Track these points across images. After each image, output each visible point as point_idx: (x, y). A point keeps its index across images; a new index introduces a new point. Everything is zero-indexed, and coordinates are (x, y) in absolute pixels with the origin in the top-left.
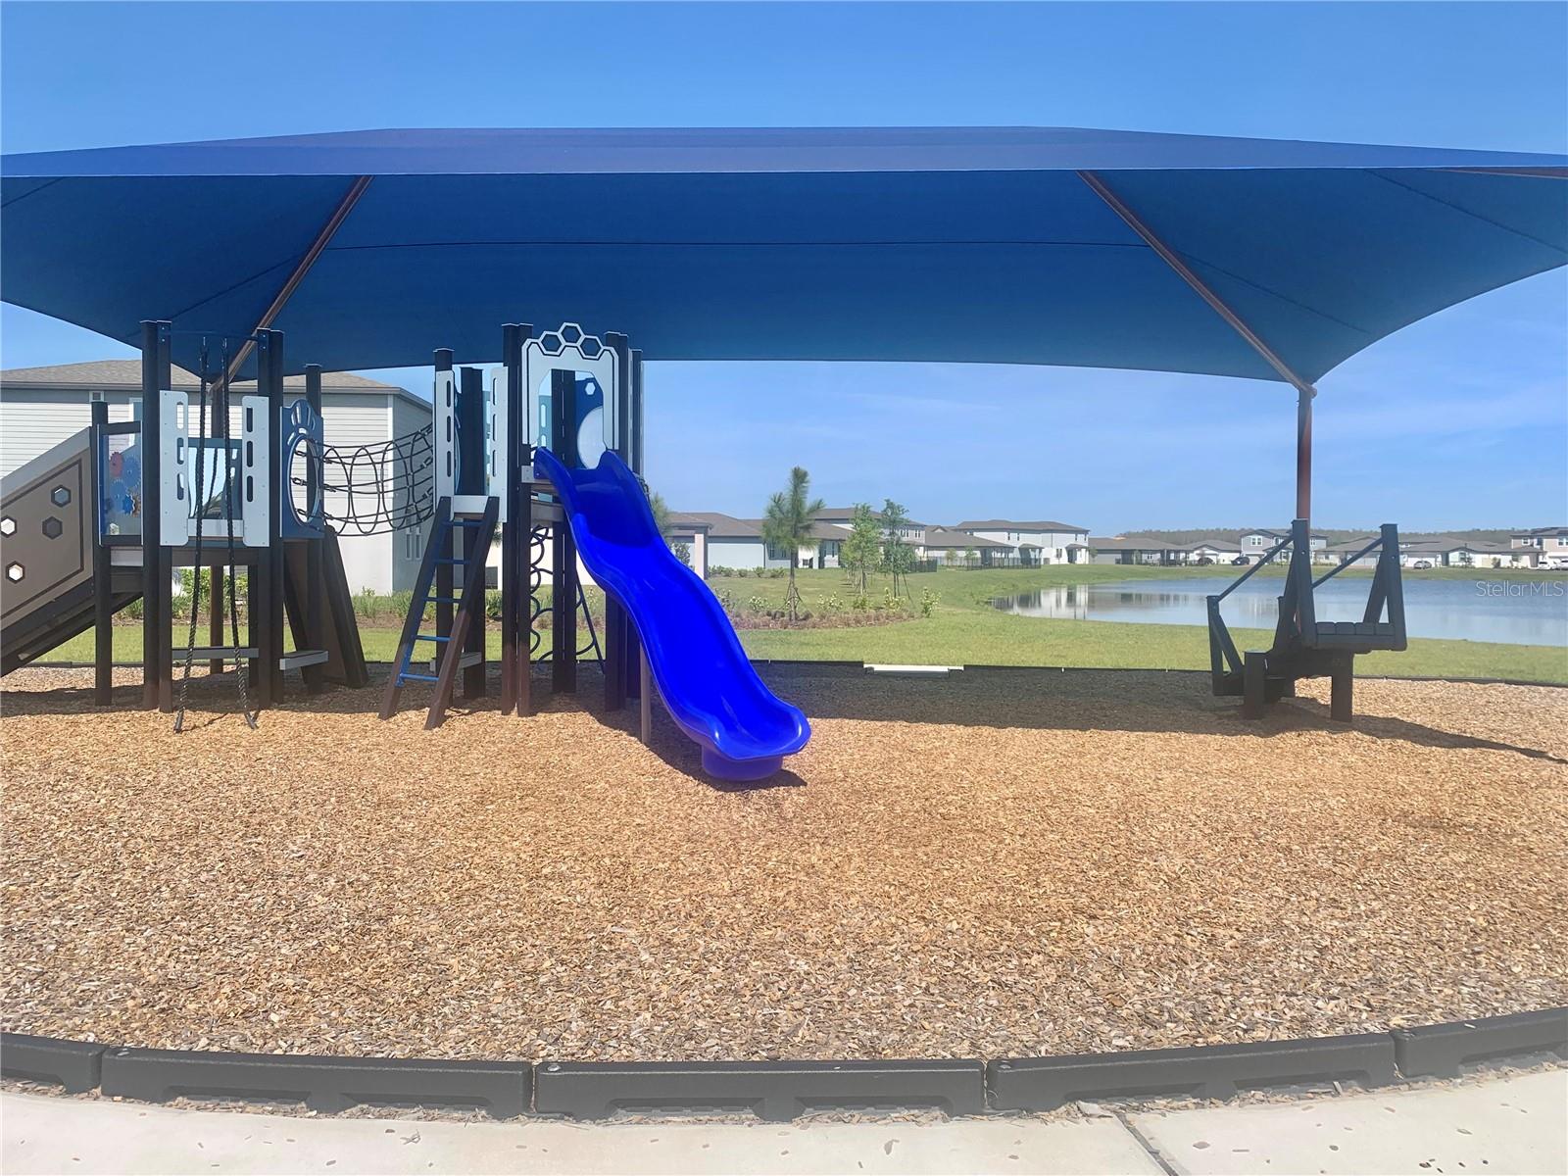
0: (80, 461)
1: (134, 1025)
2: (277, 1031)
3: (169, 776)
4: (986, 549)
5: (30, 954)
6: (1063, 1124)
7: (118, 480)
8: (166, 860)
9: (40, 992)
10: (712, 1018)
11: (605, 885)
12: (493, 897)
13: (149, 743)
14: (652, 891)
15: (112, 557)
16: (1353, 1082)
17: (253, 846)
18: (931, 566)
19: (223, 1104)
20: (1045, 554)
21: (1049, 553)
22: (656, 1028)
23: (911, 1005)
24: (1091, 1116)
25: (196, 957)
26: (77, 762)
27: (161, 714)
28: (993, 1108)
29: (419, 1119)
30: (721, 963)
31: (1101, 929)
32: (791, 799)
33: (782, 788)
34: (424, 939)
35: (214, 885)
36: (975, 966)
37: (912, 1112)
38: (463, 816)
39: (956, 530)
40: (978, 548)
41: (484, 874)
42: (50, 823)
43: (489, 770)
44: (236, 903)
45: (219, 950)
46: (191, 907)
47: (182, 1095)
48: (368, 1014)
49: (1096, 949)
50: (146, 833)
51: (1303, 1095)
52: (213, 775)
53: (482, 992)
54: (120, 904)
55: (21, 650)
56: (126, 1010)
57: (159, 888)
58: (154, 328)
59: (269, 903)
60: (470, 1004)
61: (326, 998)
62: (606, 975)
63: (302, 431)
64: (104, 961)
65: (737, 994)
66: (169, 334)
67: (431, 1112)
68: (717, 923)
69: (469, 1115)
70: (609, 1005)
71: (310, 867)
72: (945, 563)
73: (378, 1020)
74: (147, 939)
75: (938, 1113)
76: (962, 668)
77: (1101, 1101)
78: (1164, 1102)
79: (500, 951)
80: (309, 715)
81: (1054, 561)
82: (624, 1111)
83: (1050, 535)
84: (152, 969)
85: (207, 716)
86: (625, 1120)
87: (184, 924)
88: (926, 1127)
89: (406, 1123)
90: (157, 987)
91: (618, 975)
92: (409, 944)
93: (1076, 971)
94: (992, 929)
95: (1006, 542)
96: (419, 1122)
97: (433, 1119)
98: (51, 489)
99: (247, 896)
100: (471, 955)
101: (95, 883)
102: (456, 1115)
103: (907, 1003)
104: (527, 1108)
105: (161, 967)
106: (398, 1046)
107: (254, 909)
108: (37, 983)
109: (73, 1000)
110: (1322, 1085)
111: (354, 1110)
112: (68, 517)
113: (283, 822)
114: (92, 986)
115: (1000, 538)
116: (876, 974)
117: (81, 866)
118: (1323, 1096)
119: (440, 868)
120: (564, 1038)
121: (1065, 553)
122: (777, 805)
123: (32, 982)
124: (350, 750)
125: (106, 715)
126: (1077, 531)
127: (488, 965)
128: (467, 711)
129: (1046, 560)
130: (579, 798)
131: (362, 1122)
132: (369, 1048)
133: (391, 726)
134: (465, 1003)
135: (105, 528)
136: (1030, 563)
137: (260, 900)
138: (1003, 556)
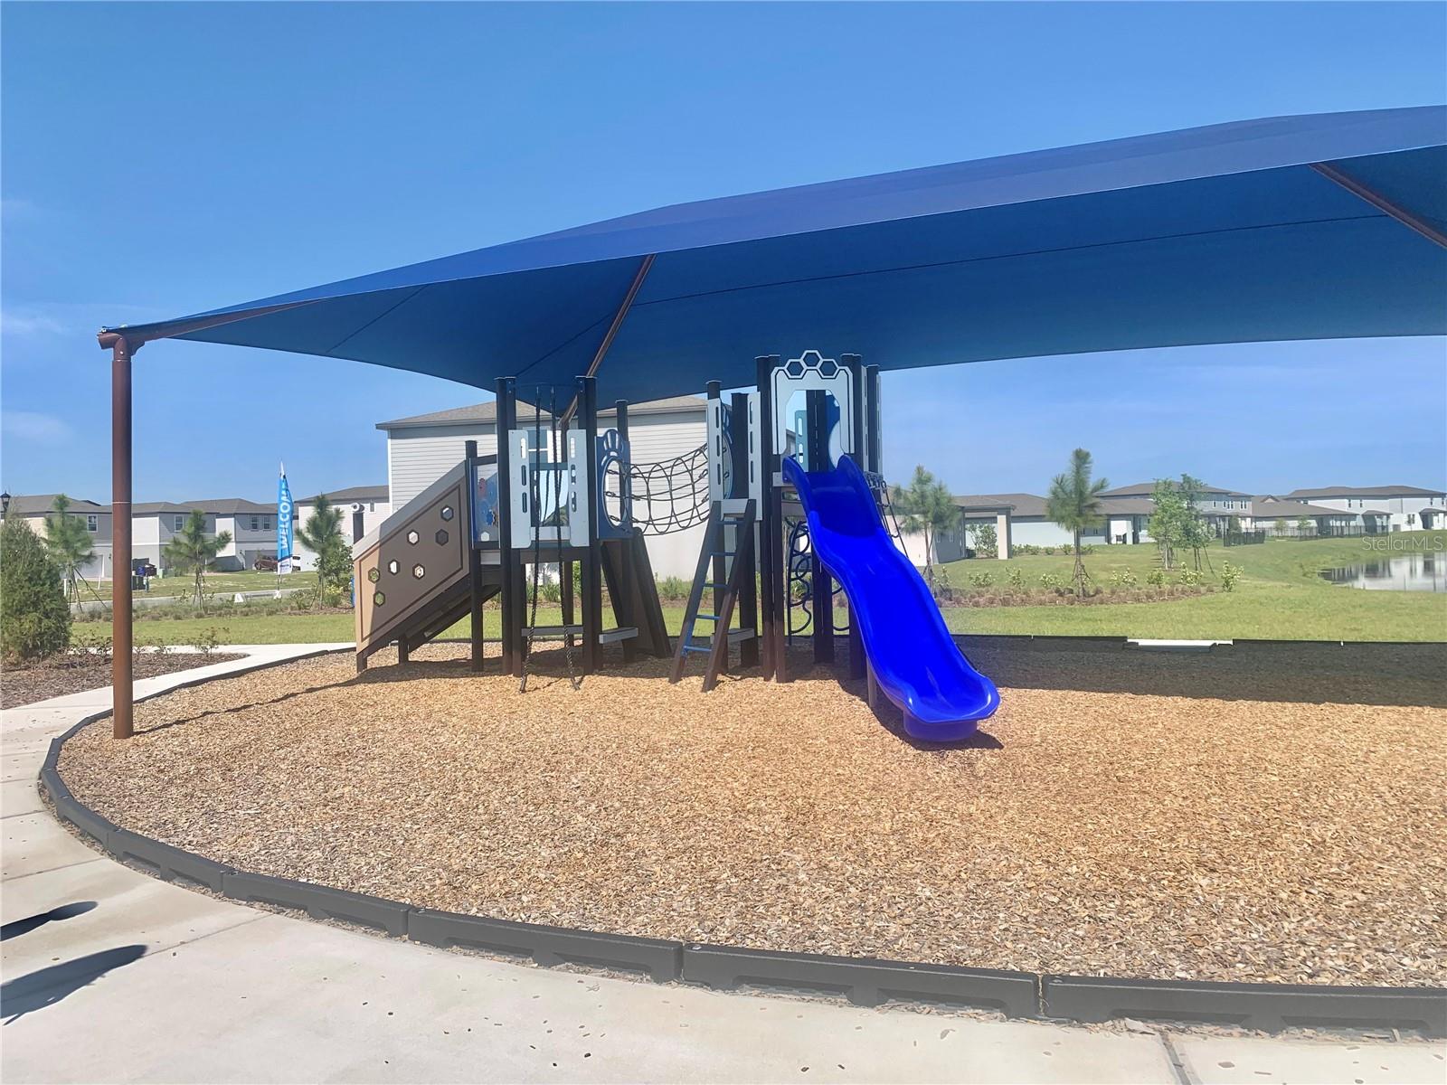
0: (459, 487)
1: (436, 896)
2: (524, 908)
3: (507, 725)
4: (1323, 518)
5: (387, 846)
6: (1105, 1035)
7: (484, 500)
8: (488, 786)
9: (386, 870)
10: (836, 925)
11: (791, 820)
12: (703, 824)
13: (500, 701)
14: (825, 826)
15: (482, 557)
16: (1414, 1031)
17: (547, 779)
18: (1259, 537)
19: (481, 953)
20: (1394, 520)
21: (1399, 519)
22: (788, 928)
23: (1006, 930)
24: (1133, 1031)
25: (488, 855)
26: (449, 714)
27: (514, 678)
28: (1046, 1015)
29: (603, 976)
30: (861, 885)
31: (1216, 881)
32: (984, 759)
33: (976, 750)
34: (644, 852)
35: (514, 805)
36: (1077, 904)
37: (977, 1011)
38: (703, 761)
39: (1287, 499)
40: (1312, 517)
41: (702, 806)
42: (422, 757)
43: (738, 726)
44: (525, 819)
45: (503, 851)
46: (494, 820)
47: (457, 945)
48: (586, 901)
49: (1200, 897)
50: (479, 766)
51: (1357, 1037)
52: (536, 725)
53: (671, 892)
54: (451, 816)
55: (426, 629)
56: (434, 886)
57: (477, 806)
58: (503, 382)
59: (547, 820)
60: (660, 900)
61: (563, 888)
62: (767, 887)
63: (613, 454)
64: (431, 853)
65: (864, 909)
66: (514, 386)
67: (613, 973)
68: (870, 855)
69: (639, 977)
70: (761, 909)
71: (583, 795)
72: (1275, 533)
73: (591, 906)
74: (461, 840)
75: (999, 1014)
76: (1231, 643)
77: (1149, 1021)
78: (1212, 1028)
79: (694, 864)
80: (620, 679)
81: (1405, 528)
82: (747, 987)
83: (1399, 499)
84: (458, 861)
85: (547, 680)
86: (748, 992)
87: (487, 832)
88: (983, 1024)
89: (594, 978)
90: (458, 872)
91: (777, 888)
92: (632, 854)
93: (1172, 914)
94: (1107, 874)
95: (1346, 509)
96: (604, 979)
97: (613, 977)
98: (440, 508)
99: (533, 814)
100: (672, 866)
101: (439, 801)
102: (629, 977)
103: (1002, 927)
104: (677, 976)
105: (464, 860)
106: (598, 924)
107: (535, 824)
108: (386, 864)
109: (404, 878)
110: (1379, 1030)
111: (561, 966)
112: (452, 528)
113: (574, 762)
114: (418, 869)
115: (1341, 505)
116: (986, 903)
117: (433, 788)
118: (1378, 1041)
119: (672, 800)
120: (718, 930)
121: (1418, 519)
122: (971, 765)
123: (383, 863)
124: (639, 707)
125: (478, 679)
126: (1432, 495)
127: (682, 874)
128: (739, 677)
129: (1396, 527)
130: (800, 750)
131: (567, 974)
132: (579, 924)
133: (677, 688)
134: (655, 900)
135: (477, 535)
136: (1375, 530)
137: (541, 817)
138: (1343, 524)
